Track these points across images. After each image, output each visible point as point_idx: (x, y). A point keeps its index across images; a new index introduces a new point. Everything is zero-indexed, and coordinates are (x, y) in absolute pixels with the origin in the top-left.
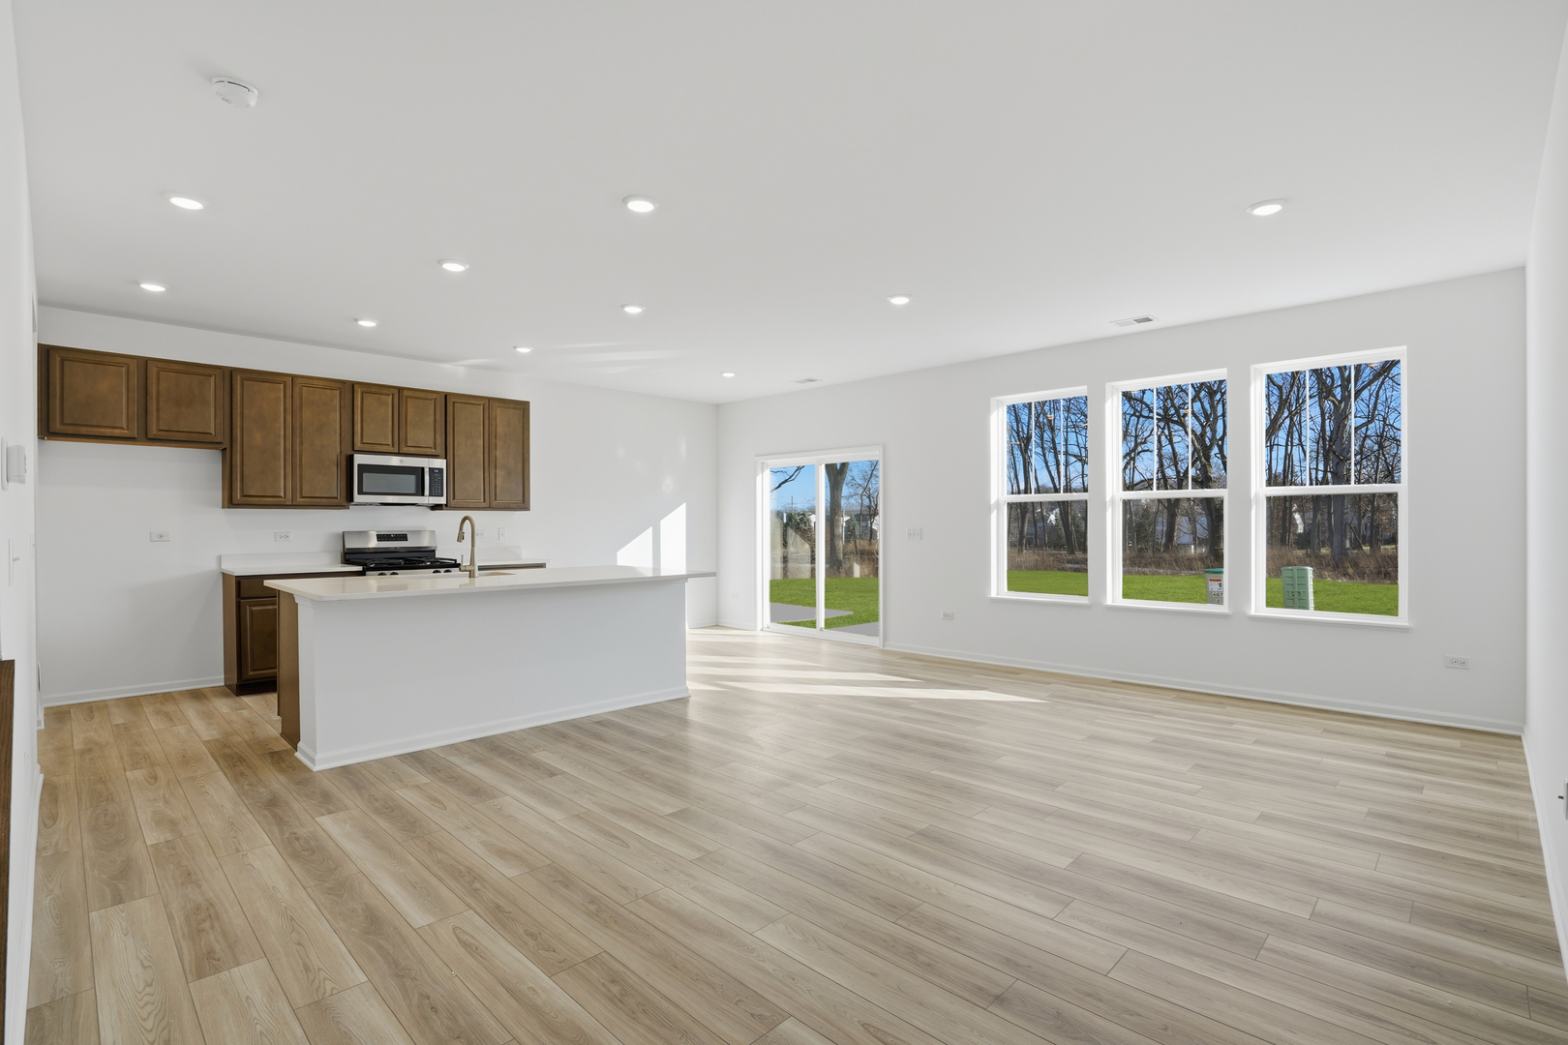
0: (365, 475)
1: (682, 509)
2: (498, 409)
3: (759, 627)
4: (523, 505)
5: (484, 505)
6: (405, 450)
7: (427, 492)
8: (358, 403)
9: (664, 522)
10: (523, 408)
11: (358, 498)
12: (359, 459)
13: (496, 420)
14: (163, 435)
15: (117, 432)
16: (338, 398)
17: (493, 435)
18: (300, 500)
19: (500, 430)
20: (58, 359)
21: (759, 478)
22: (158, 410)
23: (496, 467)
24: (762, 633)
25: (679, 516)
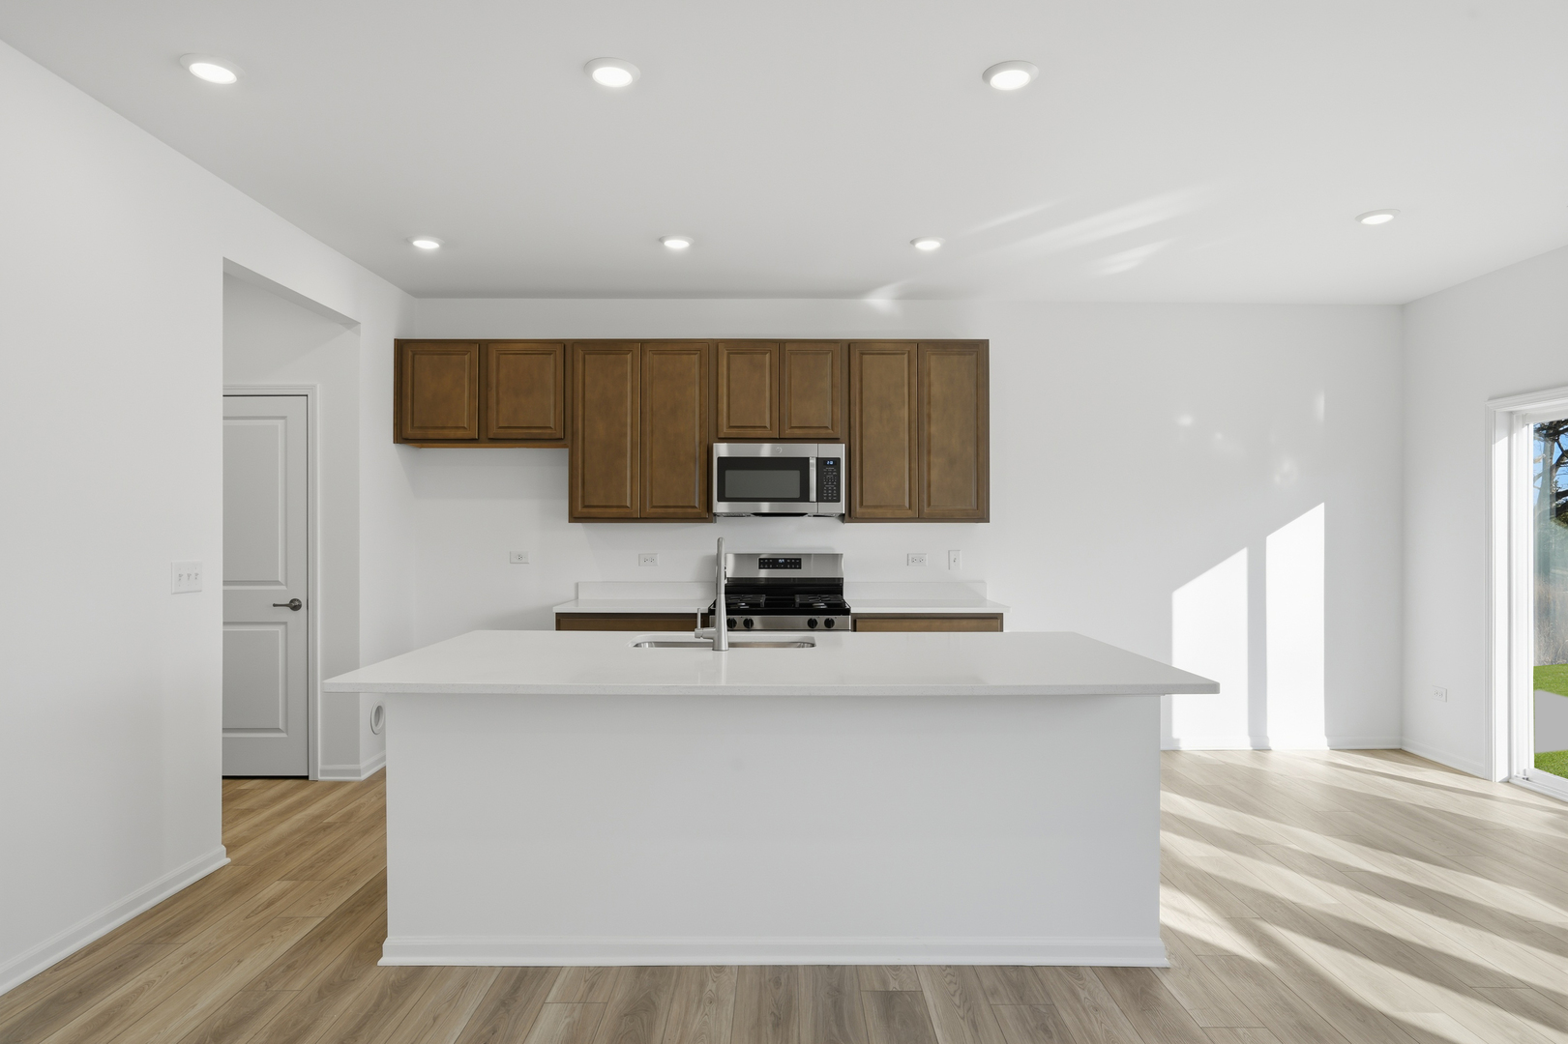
0: (728, 473)
1: (1318, 514)
2: (933, 358)
3: (1501, 773)
4: (979, 513)
5: (910, 513)
6: (788, 433)
7: (813, 495)
8: (723, 370)
9: (1272, 540)
10: (975, 353)
11: (720, 507)
12: (722, 450)
13: (929, 375)
14: (503, 433)
15: (460, 434)
16: (697, 366)
17: (926, 401)
18: (649, 510)
19: (937, 390)
20: (410, 353)
21: (1500, 448)
22: (498, 403)
23: (929, 452)
24: (1505, 792)
25: (1311, 526)
